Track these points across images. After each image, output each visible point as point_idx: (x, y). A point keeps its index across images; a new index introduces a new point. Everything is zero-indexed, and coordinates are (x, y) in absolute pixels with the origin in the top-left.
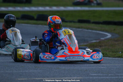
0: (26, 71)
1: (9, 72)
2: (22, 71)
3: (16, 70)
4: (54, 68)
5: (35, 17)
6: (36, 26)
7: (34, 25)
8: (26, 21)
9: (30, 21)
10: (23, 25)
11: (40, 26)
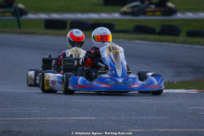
0: (141, 117)
1: (114, 118)
2: (135, 118)
3: (126, 116)
4: (189, 113)
5: (158, 30)
6: (158, 43)
7: (154, 43)
8: (142, 36)
9: (149, 36)
10: (137, 41)
11: (165, 44)
